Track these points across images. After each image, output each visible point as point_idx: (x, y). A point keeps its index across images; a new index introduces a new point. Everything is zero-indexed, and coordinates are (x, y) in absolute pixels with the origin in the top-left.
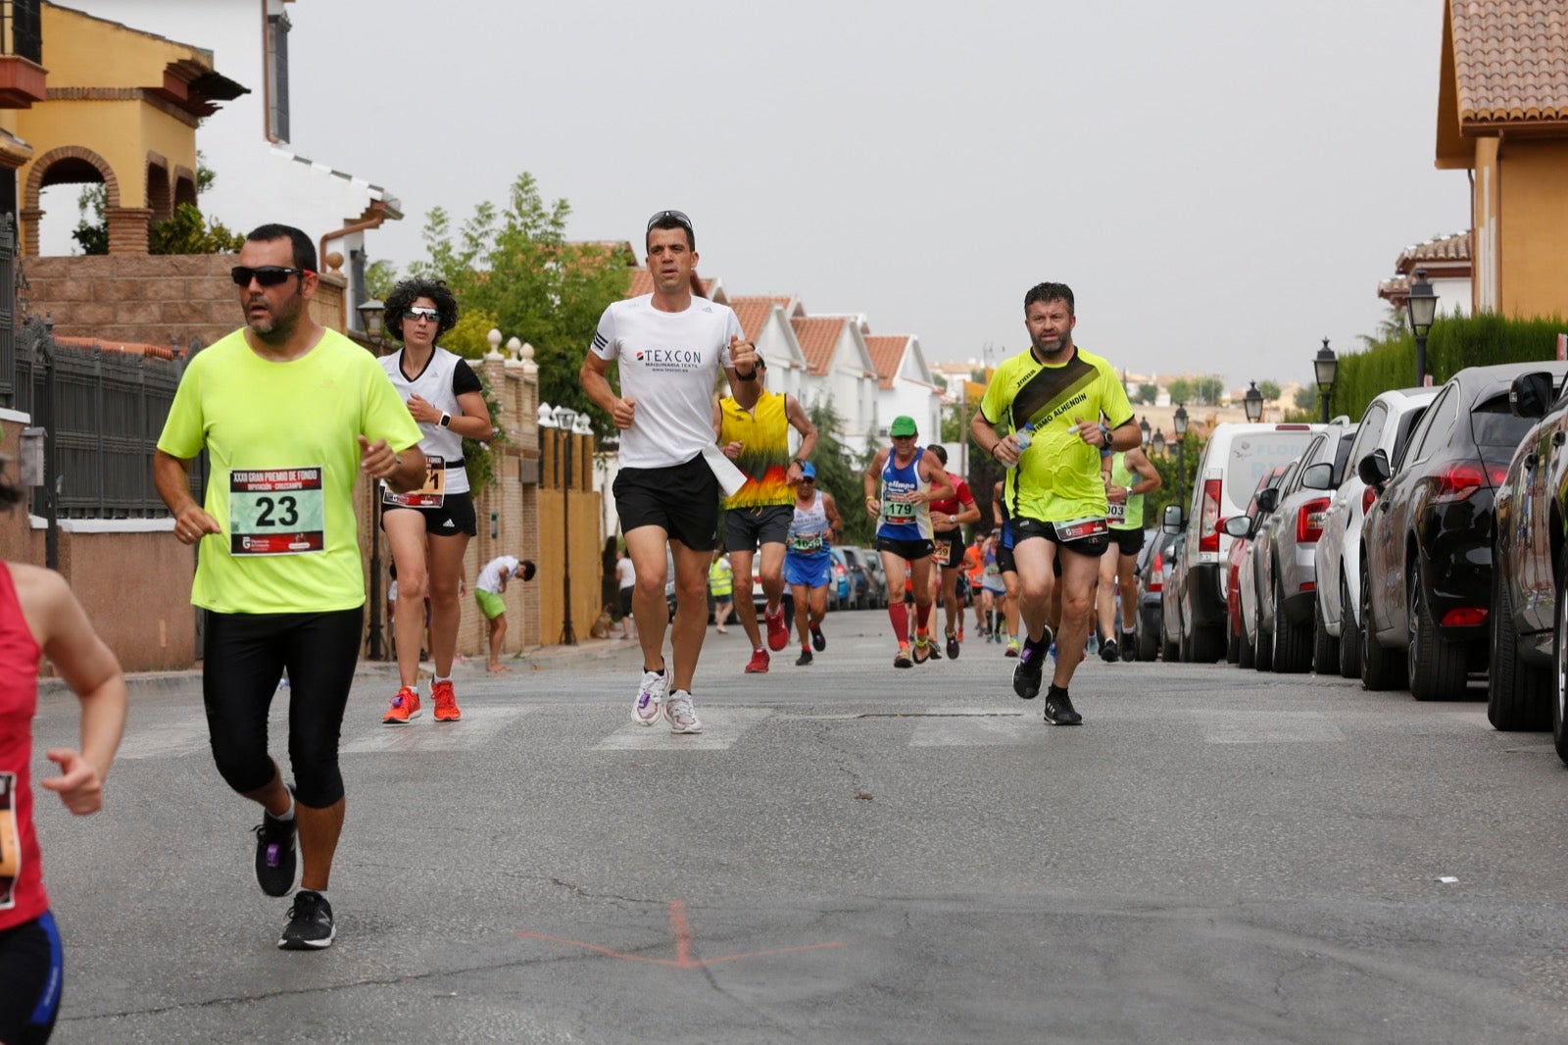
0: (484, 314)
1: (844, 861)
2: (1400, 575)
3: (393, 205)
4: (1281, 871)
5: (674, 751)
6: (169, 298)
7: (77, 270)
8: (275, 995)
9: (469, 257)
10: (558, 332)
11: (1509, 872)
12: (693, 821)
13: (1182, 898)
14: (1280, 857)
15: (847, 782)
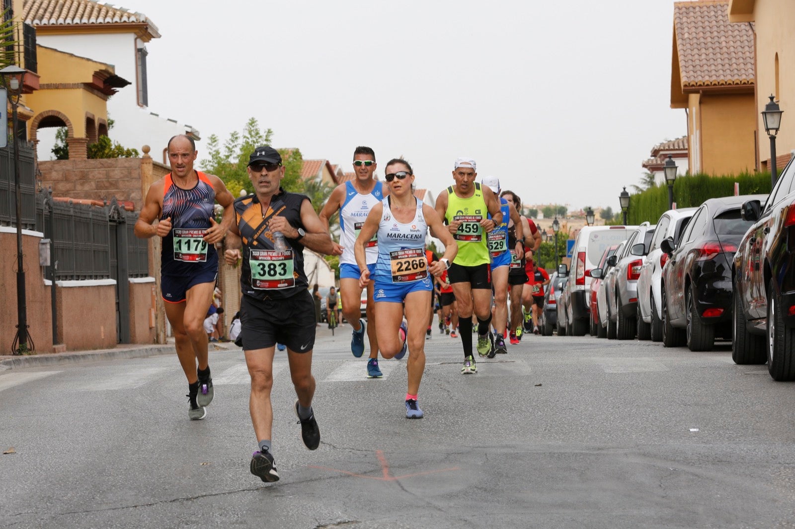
0: (236, 183)
1: (452, 431)
3: (196, 134)
4: (653, 431)
6: (100, 179)
7: (56, 167)
8: (203, 496)
9: (228, 157)
11: (758, 429)
13: (610, 444)
14: (652, 424)
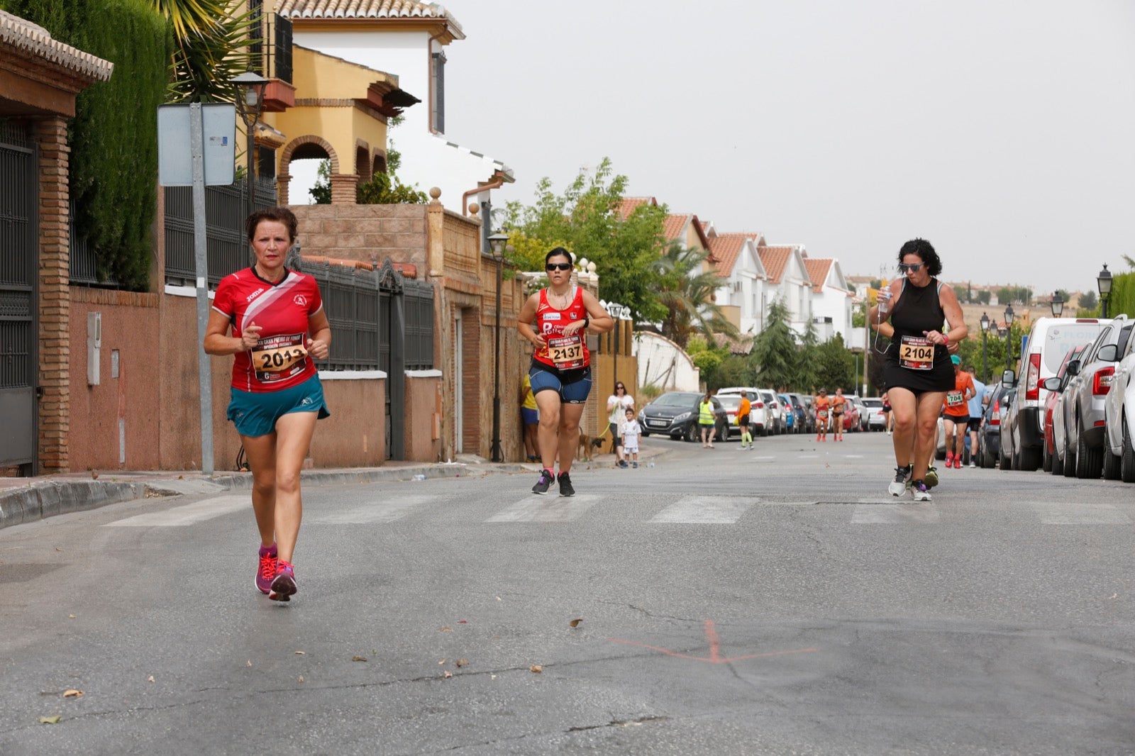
1: (815, 597)
3: (509, 173)
4: (1096, 607)
5: (701, 524)
6: (370, 231)
7: (313, 214)
8: (458, 675)
10: (611, 256)
12: (716, 569)
13: (1033, 624)
14: (1096, 598)
15: (813, 545)
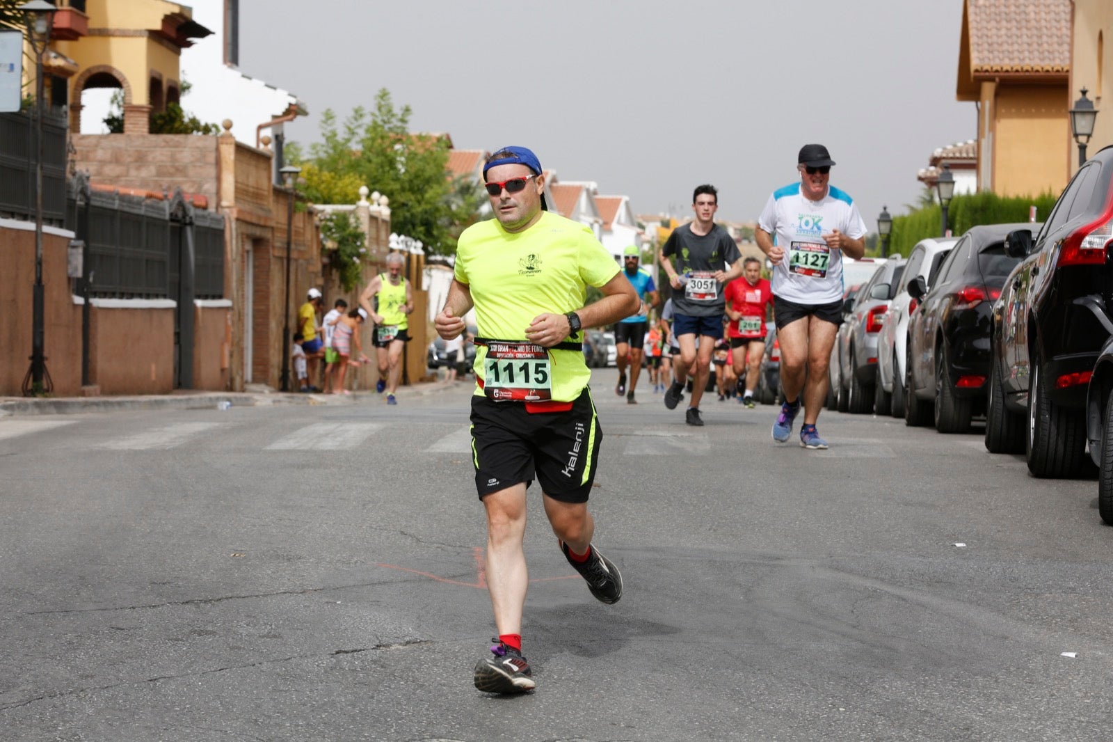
0: (357, 176)
2: (931, 355)
3: (303, 107)
6: (162, 161)
7: (105, 143)
8: (227, 598)
9: (348, 140)
10: (403, 190)
13: (794, 553)
